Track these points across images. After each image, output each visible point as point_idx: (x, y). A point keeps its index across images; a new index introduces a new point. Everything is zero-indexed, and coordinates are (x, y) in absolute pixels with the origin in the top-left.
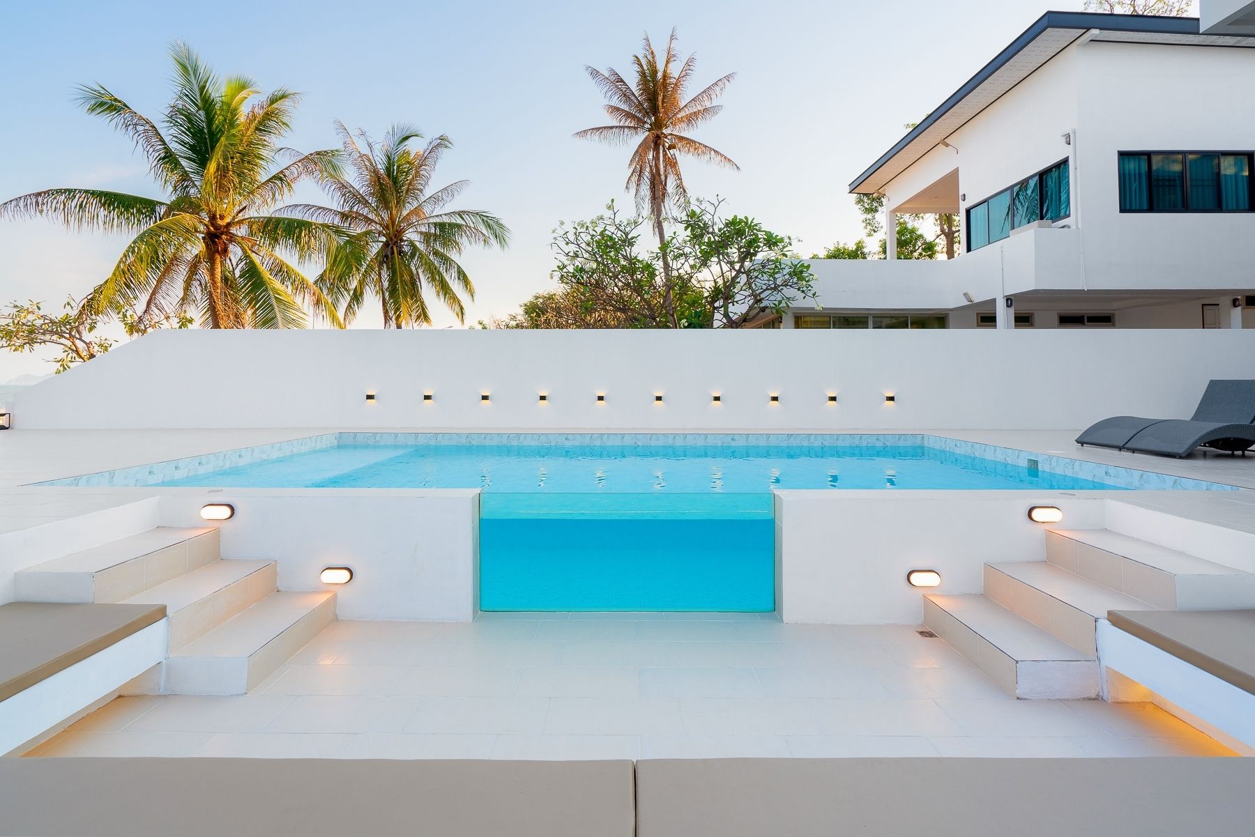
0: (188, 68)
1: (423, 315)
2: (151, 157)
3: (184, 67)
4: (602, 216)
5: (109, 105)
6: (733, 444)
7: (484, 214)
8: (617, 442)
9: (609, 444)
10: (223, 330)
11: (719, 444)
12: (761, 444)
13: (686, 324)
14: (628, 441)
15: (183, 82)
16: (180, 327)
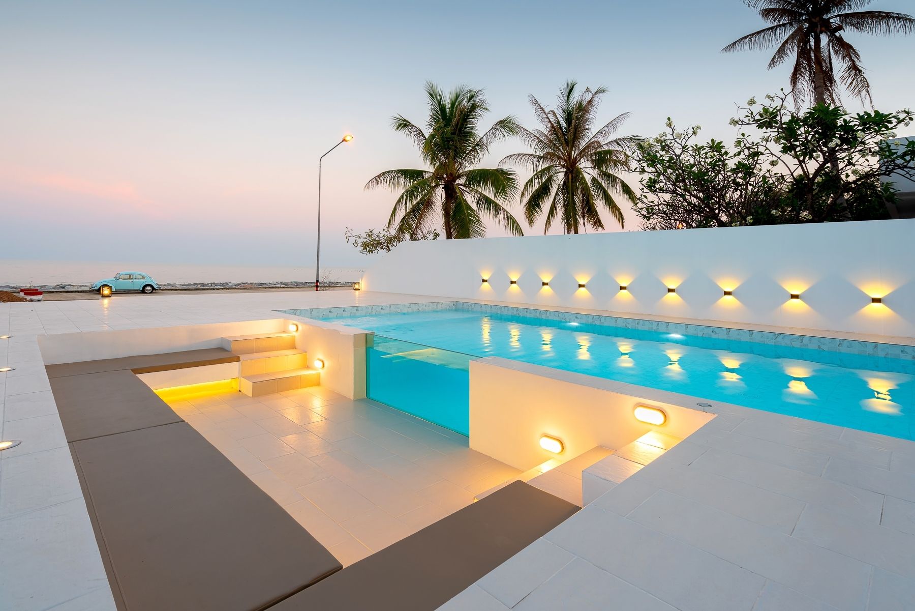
0: (433, 95)
1: (598, 223)
2: (421, 148)
3: (431, 95)
4: (664, 133)
5: (404, 124)
6: (714, 336)
7: (636, 138)
8: (612, 324)
9: (605, 324)
10: (453, 239)
11: (700, 335)
12: (743, 339)
13: (751, 221)
14: (620, 324)
15: (433, 103)
16: (434, 239)
